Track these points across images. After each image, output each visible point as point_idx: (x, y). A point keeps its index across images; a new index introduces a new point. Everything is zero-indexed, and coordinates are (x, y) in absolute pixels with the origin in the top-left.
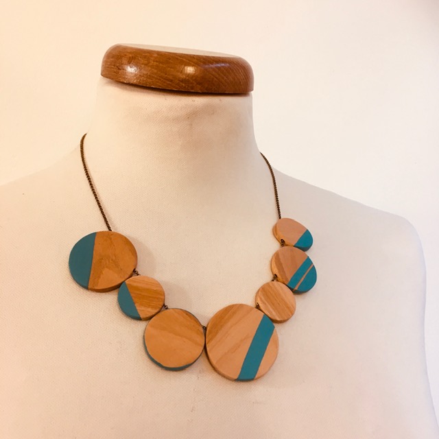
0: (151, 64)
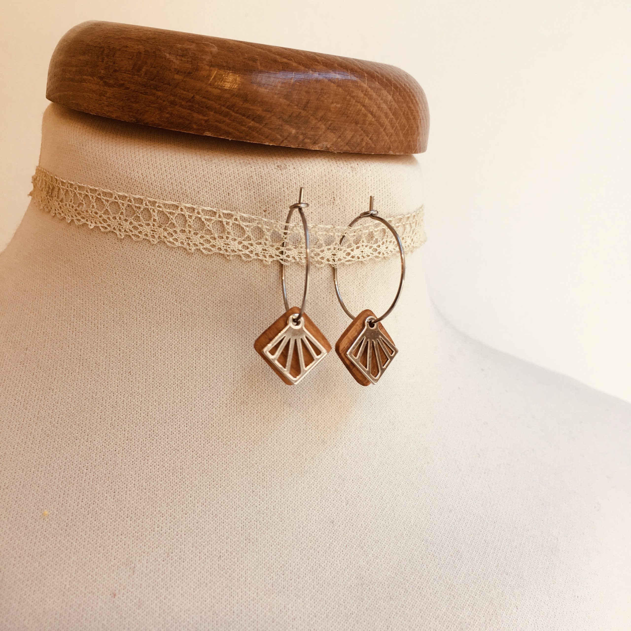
0: (202, 73)
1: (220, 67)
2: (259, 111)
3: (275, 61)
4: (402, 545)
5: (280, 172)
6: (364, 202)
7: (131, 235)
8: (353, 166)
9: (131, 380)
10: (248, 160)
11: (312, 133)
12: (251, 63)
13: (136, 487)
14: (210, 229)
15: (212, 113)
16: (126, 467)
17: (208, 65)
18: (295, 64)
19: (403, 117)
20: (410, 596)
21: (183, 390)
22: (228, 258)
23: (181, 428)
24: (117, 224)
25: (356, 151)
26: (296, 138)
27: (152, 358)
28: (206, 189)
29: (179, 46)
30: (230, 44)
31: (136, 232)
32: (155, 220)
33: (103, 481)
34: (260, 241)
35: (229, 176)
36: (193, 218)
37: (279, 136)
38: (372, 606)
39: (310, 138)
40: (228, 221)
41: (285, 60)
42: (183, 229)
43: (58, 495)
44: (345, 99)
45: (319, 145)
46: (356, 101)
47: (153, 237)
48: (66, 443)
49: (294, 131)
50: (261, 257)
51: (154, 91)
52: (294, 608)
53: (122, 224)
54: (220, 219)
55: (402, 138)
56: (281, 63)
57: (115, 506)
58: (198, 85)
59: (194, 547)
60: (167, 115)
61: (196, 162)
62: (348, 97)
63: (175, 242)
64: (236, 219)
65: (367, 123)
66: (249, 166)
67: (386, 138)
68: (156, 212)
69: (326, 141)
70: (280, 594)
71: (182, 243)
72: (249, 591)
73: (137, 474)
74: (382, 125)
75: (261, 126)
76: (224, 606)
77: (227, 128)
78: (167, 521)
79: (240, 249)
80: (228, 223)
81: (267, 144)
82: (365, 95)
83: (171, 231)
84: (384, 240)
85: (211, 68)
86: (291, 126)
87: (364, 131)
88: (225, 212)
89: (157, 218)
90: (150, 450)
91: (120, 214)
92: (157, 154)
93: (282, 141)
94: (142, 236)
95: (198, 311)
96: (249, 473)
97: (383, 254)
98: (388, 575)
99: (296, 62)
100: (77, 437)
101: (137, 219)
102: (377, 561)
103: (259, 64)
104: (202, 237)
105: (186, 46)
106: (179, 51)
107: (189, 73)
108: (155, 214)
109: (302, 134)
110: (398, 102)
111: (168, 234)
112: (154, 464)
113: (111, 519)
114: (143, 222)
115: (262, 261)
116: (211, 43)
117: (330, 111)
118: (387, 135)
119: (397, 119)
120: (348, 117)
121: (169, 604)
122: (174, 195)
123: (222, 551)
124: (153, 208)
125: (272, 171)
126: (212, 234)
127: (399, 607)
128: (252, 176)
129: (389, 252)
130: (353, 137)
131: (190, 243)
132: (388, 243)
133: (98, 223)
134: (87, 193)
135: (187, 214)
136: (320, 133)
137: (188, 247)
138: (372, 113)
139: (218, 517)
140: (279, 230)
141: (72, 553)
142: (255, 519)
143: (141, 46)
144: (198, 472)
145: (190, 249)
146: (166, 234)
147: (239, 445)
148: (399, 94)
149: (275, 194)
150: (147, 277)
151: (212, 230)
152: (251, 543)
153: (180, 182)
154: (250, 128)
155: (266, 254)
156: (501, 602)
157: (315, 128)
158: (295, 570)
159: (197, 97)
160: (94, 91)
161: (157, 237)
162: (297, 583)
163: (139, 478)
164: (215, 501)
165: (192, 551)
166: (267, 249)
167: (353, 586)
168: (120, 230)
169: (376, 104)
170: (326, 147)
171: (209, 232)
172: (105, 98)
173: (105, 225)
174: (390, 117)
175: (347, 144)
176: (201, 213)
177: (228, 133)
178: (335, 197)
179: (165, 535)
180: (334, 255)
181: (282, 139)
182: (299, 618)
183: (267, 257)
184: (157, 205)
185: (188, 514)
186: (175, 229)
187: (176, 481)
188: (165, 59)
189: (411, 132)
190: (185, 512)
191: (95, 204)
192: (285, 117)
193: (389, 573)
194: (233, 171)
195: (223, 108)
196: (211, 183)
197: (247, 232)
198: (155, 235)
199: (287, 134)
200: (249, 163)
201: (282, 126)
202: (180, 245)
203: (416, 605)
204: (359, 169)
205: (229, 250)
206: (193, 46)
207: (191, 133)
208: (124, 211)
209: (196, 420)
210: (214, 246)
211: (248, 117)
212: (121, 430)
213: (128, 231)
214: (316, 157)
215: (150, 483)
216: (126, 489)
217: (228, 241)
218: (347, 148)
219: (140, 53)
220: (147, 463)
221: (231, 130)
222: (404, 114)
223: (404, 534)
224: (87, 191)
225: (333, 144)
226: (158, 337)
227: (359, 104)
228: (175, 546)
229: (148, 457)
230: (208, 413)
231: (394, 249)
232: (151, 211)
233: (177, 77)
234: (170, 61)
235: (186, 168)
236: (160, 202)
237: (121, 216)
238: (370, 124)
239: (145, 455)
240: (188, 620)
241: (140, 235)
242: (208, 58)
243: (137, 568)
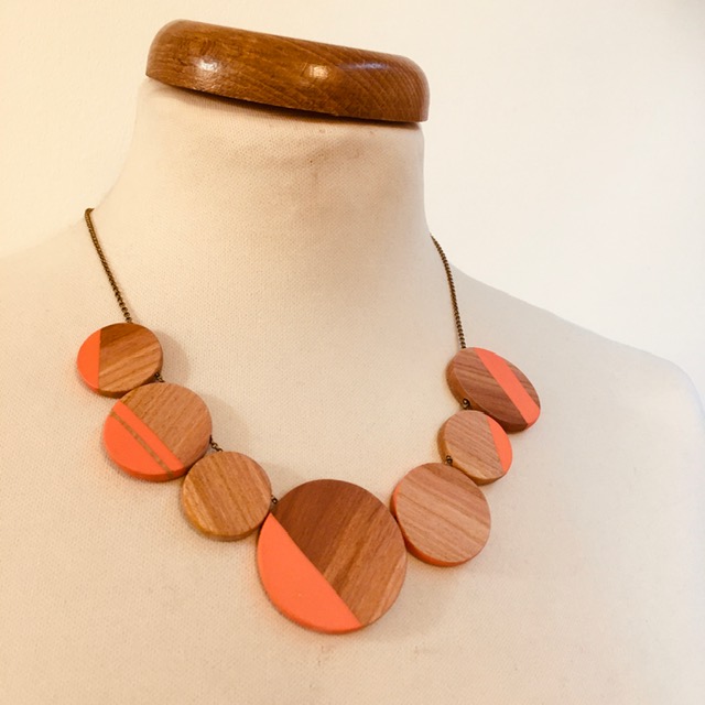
2: (282, 84)
3: (296, 50)
11: (319, 100)
12: (278, 51)
37: (295, 102)
45: (324, 108)
49: (306, 98)
56: (300, 51)
65: (362, 95)
67: (379, 107)
74: (375, 97)
75: (282, 94)
77: (259, 95)
103: (283, 51)
106: (231, 41)
130: (351, 104)
138: (366, 88)
143: (206, 38)
154: (275, 95)
175: (346, 110)
192: (300, 89)
199: (301, 100)
211: (274, 88)
221: (262, 96)
225: (334, 109)
227: (356, 82)
238: (365, 96)
242: (249, 46)
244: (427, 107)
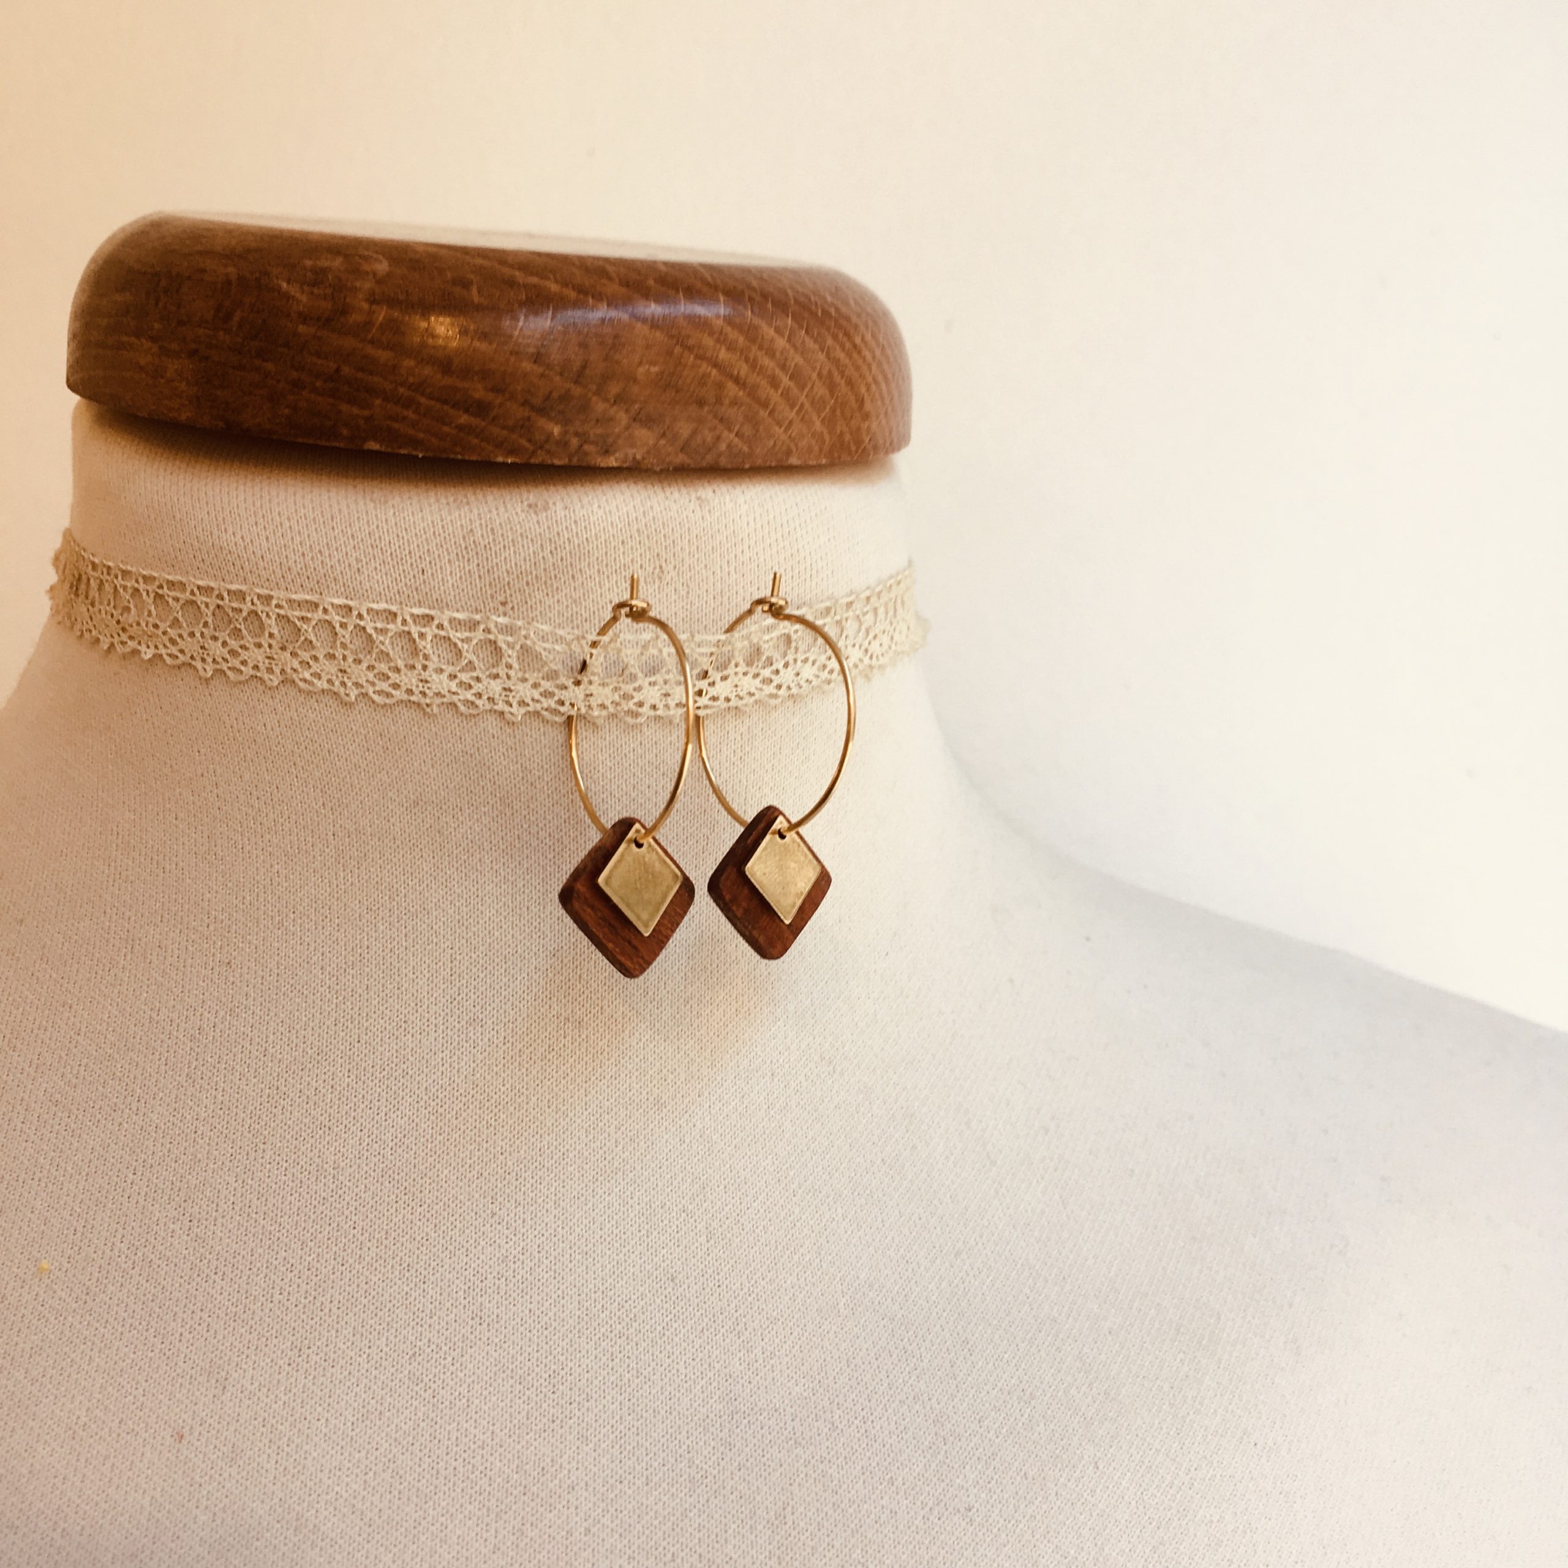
0: (355, 318)
1: (392, 302)
2: (478, 391)
3: (512, 283)
4: (834, 1328)
5: (535, 518)
6: (733, 572)
7: (225, 668)
8: (703, 497)
9: (232, 979)
10: (466, 496)
11: (599, 431)
12: (458, 290)
13: (237, 1208)
14: (385, 650)
15: (378, 402)
16: (216, 1166)
17: (367, 300)
18: (554, 287)
19: (818, 383)
20: (842, 1439)
21: (341, 998)
22: (428, 710)
23: (337, 1079)
24: (197, 647)
25: (704, 464)
26: (563, 444)
27: (276, 932)
28: (375, 562)
29: (308, 263)
30: (416, 252)
31: (236, 663)
32: (271, 635)
33: (166, 1198)
34: (495, 671)
35: (422, 532)
36: (351, 628)
37: (524, 442)
38: (751, 1460)
39: (595, 443)
40: (423, 630)
41: (534, 280)
42: (331, 652)
43: (73, 1229)
44: (670, 353)
45: (617, 455)
46: (697, 357)
47: (270, 670)
48: (93, 1119)
49: (556, 430)
50: (501, 706)
51: (257, 362)
52: (574, 1464)
53: (206, 645)
54: (406, 629)
55: (818, 425)
56: (525, 286)
57: (191, 1249)
58: (348, 343)
59: (358, 1336)
60: (287, 411)
61: (353, 506)
62: (678, 350)
63: (315, 681)
64: (440, 626)
65: (727, 401)
66: (467, 508)
67: (778, 431)
68: (274, 617)
69: (633, 446)
70: (543, 1435)
71: (329, 681)
72: (475, 1427)
73: (240, 1182)
74: (765, 405)
75: (483, 424)
76: (418, 1460)
77: (411, 432)
78: (301, 1280)
79: (454, 689)
80: (422, 635)
81: (500, 459)
82: (718, 341)
83: (305, 656)
84: (790, 658)
85: (374, 307)
86: (550, 419)
87: (721, 420)
88: (417, 611)
89: (275, 631)
90: (268, 1129)
91: (201, 625)
92: (274, 493)
93: (534, 453)
94: (248, 671)
95: (370, 826)
96: (485, 1174)
97: (789, 688)
98: (794, 1394)
99: (556, 282)
100: (115, 1105)
101: (237, 633)
102: (772, 1362)
103: (474, 291)
104: (371, 668)
105: (324, 263)
106: (309, 274)
107: (328, 320)
108: (272, 622)
109: (577, 434)
110: (803, 352)
111: (301, 663)
112: (277, 1158)
113: (181, 1277)
114: (249, 640)
115: (502, 713)
116: (377, 252)
117: (635, 380)
118: (779, 424)
119: (802, 388)
120: (677, 392)
121: (297, 1457)
122: (308, 578)
123: (419, 1344)
124: (267, 609)
125: (515, 516)
126: (392, 660)
127: (813, 1462)
128: (471, 530)
129: (802, 683)
130: (694, 433)
131: (346, 679)
132: (799, 663)
133: (160, 647)
134: (136, 585)
135: (336, 619)
136: (617, 430)
137: (342, 690)
138: (737, 380)
139: (413, 1271)
140: (534, 643)
141: (96, 1350)
142: (495, 1274)
143: (231, 270)
144: (372, 1174)
145: (347, 695)
146: (296, 664)
147: (464, 1115)
148: (807, 332)
149: (523, 567)
150: (261, 757)
151: (391, 653)
152: (485, 1325)
153: (320, 552)
154: (460, 428)
155: (511, 699)
156: (1058, 1451)
157: (606, 420)
158: (582, 1382)
159: (346, 370)
160: (141, 368)
161: (277, 670)
162: (584, 1410)
163: (244, 1190)
164: (408, 1237)
165: (353, 1344)
166: (513, 688)
167: (711, 1416)
168: (203, 660)
169: (747, 360)
170: (634, 458)
171: (384, 656)
172: (162, 381)
173: (174, 650)
174: (782, 385)
175: (682, 450)
176: (365, 615)
177: (416, 443)
178: (664, 565)
179: (294, 1310)
180: (667, 695)
181: (531, 448)
182: (583, 1484)
183: (515, 704)
184: (274, 602)
185: (347, 1265)
186: (314, 653)
187: (323, 1194)
188: (279, 293)
189: (842, 412)
190: (340, 1259)
191: (153, 608)
192: (537, 401)
193: (797, 1388)
194: (433, 522)
195: (401, 390)
196: (384, 549)
197: (465, 654)
198: (274, 667)
199: (543, 438)
200: (468, 503)
201: (529, 419)
202: (326, 686)
203: (853, 1458)
204: (717, 501)
205: (429, 693)
206: (337, 263)
207: (337, 444)
208: (210, 620)
209: (370, 1062)
210: (396, 686)
211: (455, 406)
212: (209, 1087)
213: (220, 660)
214: (618, 483)
215: (267, 1200)
216: (214, 1214)
217: (427, 673)
218: (681, 459)
219: (228, 282)
220: (262, 1158)
221: (421, 435)
222: (820, 375)
223: (841, 1305)
224: (137, 581)
225: (648, 452)
226: (287, 884)
227: (704, 365)
228: (317, 1333)
229: (264, 1143)
230: (395, 1047)
231: (817, 676)
232: (264, 616)
233: (302, 329)
234: (288, 297)
235: (332, 520)
236: (279, 595)
237: (204, 630)
238: (734, 402)
239: (258, 1140)
240: (337, 1489)
241: (243, 668)
242: (367, 285)
243: (231, 1379)
244: (906, 411)
